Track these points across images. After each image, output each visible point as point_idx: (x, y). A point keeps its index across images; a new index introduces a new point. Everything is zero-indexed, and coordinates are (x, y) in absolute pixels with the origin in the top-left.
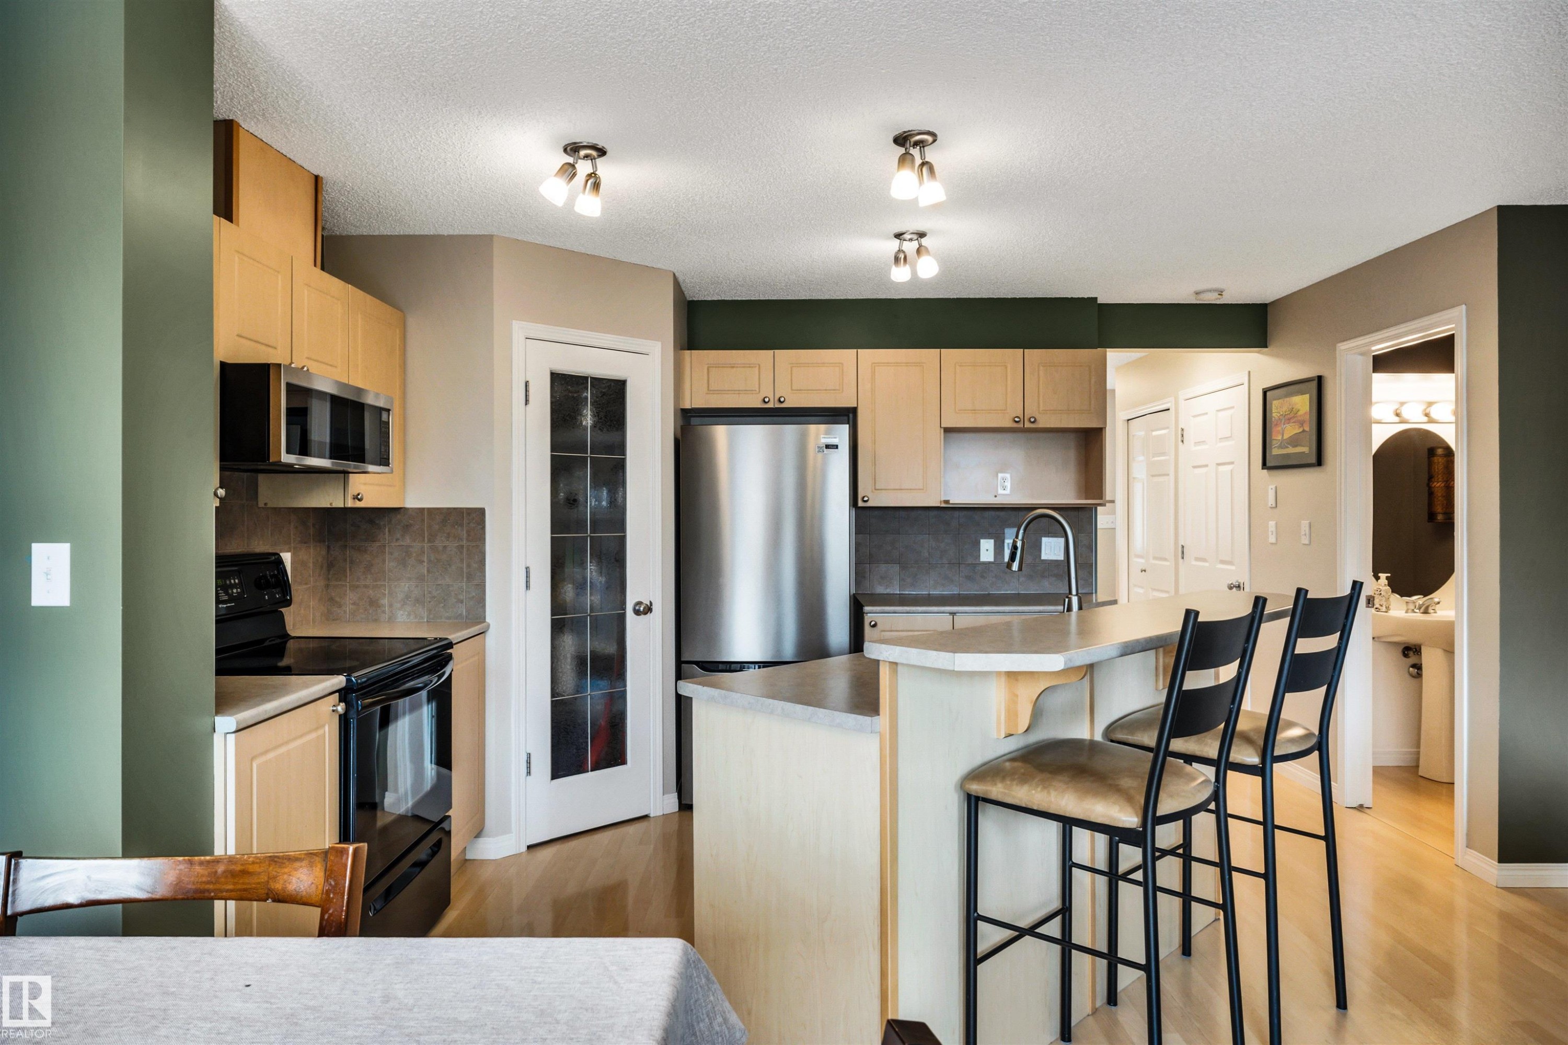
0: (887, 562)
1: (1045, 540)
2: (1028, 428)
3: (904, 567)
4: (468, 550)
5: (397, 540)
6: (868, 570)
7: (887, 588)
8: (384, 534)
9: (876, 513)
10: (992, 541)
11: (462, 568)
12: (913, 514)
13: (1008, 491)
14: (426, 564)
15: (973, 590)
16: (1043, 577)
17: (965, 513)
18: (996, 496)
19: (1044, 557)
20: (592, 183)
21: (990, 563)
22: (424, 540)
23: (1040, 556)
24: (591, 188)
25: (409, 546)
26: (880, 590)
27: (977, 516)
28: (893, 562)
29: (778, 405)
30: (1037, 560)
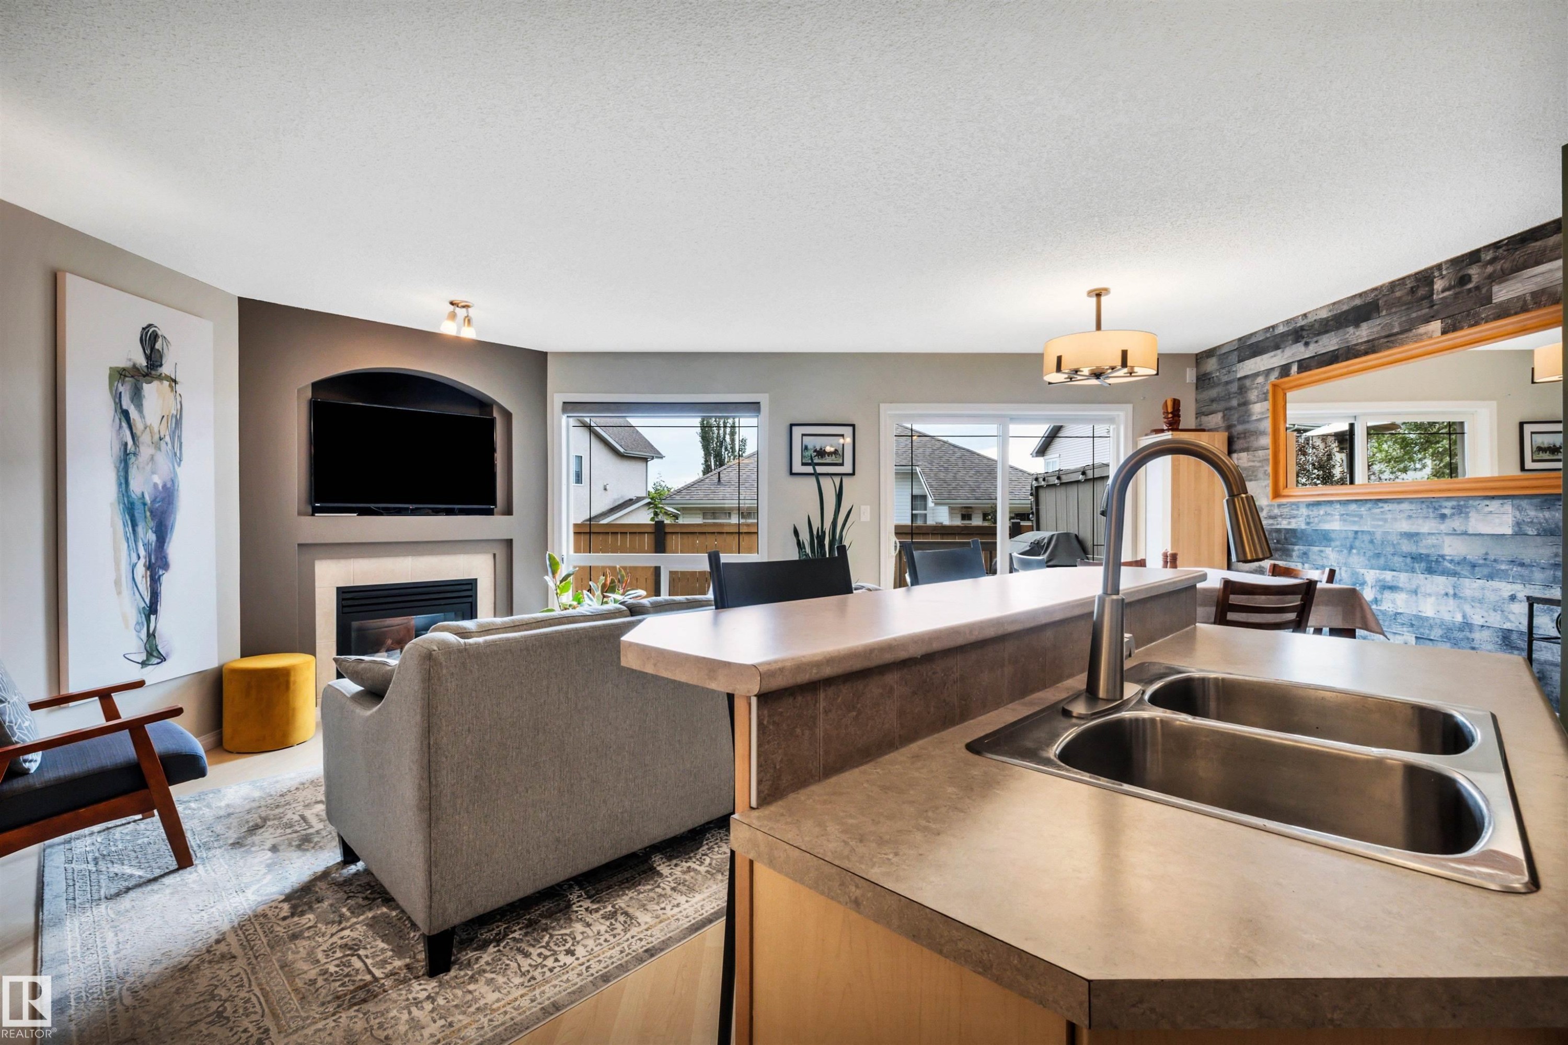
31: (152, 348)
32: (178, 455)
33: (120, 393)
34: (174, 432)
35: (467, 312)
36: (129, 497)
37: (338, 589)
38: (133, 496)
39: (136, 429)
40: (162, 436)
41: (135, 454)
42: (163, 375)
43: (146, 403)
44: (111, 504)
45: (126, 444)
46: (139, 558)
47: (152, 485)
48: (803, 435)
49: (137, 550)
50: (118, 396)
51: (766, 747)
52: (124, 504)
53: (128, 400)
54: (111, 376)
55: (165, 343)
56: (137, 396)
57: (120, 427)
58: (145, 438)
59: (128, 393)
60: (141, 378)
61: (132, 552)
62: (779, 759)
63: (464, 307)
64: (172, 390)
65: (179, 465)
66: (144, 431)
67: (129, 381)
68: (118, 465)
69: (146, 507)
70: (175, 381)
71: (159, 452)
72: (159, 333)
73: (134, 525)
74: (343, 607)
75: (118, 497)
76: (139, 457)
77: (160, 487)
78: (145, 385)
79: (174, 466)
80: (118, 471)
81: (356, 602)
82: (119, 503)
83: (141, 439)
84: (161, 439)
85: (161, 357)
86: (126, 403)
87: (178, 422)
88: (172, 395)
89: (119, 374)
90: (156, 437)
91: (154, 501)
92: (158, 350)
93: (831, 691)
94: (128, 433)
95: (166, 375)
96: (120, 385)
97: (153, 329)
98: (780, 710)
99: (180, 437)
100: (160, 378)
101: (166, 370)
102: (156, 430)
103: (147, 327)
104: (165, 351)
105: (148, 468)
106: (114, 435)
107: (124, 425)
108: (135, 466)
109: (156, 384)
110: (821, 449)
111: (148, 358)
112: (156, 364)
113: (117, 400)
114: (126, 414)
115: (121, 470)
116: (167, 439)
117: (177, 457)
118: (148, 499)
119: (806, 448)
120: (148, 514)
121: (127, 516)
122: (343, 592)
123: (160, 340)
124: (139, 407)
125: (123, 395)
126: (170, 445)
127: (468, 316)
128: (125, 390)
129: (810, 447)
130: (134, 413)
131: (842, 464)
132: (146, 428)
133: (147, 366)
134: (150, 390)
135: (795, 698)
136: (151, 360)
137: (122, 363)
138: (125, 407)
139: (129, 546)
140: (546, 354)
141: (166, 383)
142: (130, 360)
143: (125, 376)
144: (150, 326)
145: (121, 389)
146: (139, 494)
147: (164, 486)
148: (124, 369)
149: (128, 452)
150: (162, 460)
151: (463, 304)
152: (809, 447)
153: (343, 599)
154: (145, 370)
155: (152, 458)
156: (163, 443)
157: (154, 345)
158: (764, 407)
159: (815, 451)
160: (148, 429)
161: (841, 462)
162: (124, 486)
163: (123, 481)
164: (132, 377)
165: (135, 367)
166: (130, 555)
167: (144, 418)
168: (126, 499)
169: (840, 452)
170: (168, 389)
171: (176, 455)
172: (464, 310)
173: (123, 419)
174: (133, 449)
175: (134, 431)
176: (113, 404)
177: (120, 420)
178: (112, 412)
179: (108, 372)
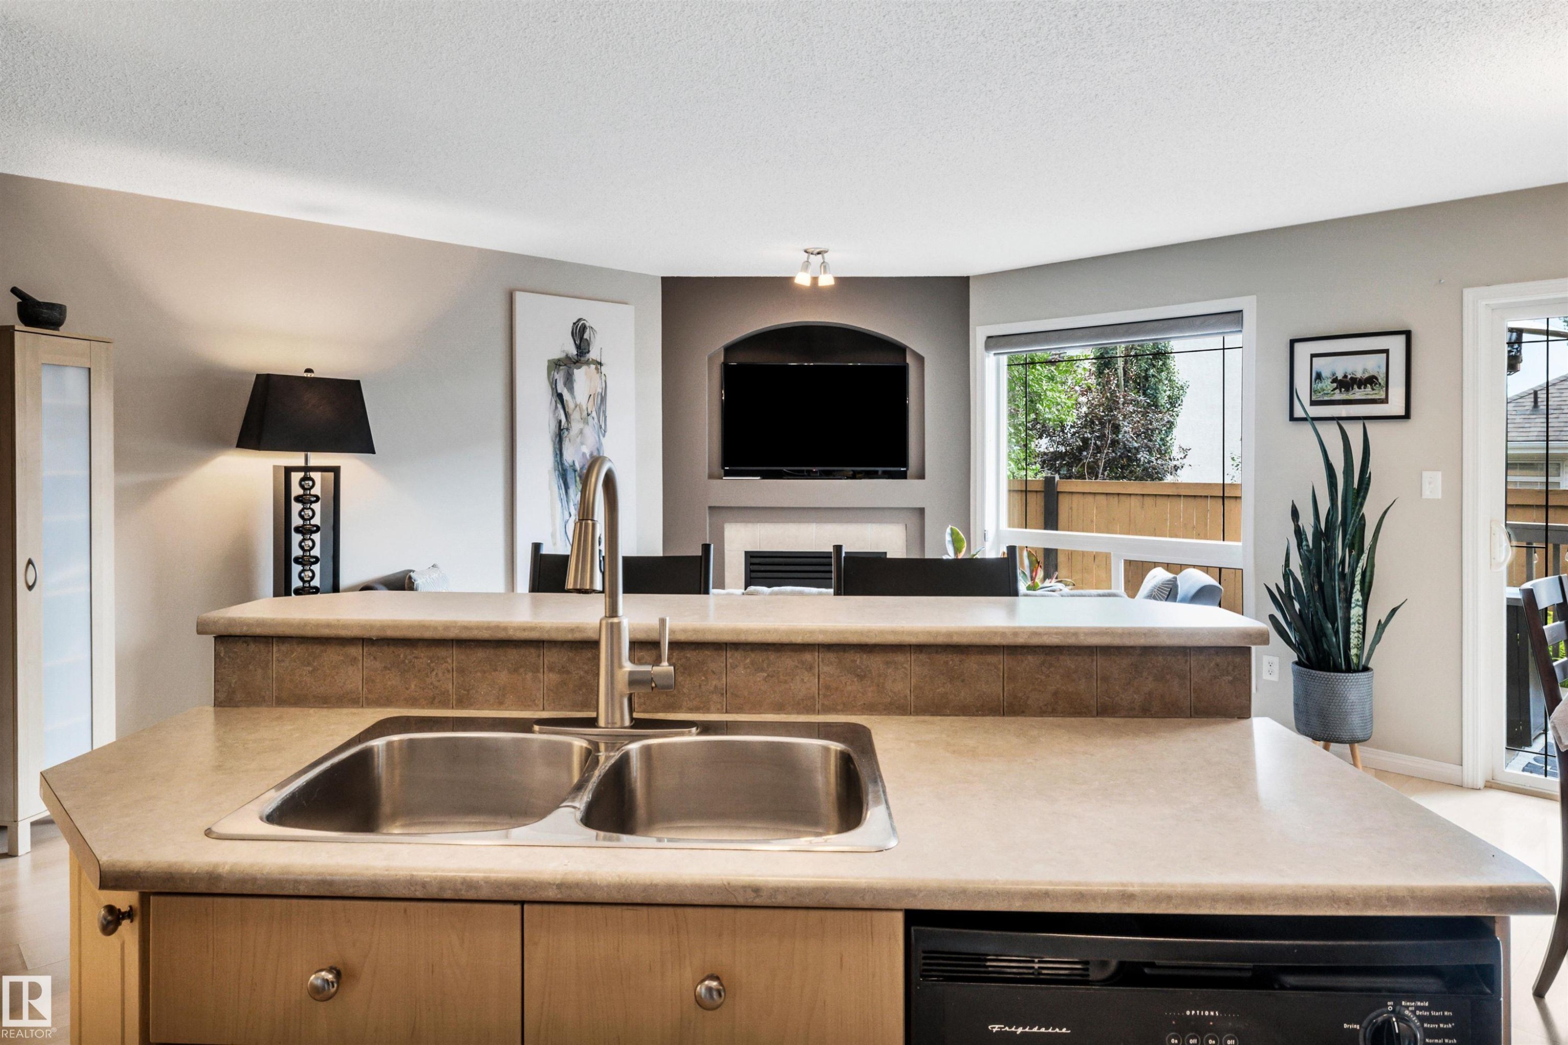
31: (581, 338)
32: (603, 426)
33: (556, 380)
34: (600, 408)
35: (823, 258)
36: (562, 464)
37: (746, 553)
38: (566, 464)
39: (568, 408)
40: (589, 412)
41: (567, 429)
42: (591, 360)
43: (576, 386)
44: (549, 471)
45: (560, 422)
46: (570, 515)
47: (581, 455)
48: (1313, 356)
49: (569, 508)
50: (554, 382)
51: (223, 670)
52: (559, 470)
53: (562, 383)
54: (549, 367)
55: (592, 333)
56: (569, 381)
57: (556, 407)
58: (575, 416)
59: (562, 379)
60: (572, 365)
61: (565, 511)
62: (234, 681)
63: (819, 253)
64: (598, 372)
65: (604, 436)
66: (575, 409)
67: (562, 369)
68: (554, 439)
69: (577, 473)
70: (600, 364)
71: (586, 426)
72: (587, 325)
73: (567, 488)
74: (752, 571)
75: (555, 465)
76: (571, 431)
77: (588, 456)
78: (575, 371)
79: (599, 437)
80: (554, 444)
81: (763, 568)
82: (555, 470)
83: (572, 417)
84: (588, 415)
85: (589, 345)
86: (561, 388)
87: (603, 399)
88: (598, 376)
89: (555, 365)
90: (585, 413)
91: (581, 469)
92: (586, 339)
93: (284, 648)
94: (562, 412)
95: (592, 359)
96: (556, 373)
97: (582, 322)
98: (235, 650)
99: (604, 412)
100: (588, 363)
101: (593, 355)
102: (584, 407)
103: (577, 322)
104: (592, 339)
105: (578, 440)
106: (551, 415)
107: (559, 406)
108: (567, 439)
109: (584, 368)
110: (1345, 376)
111: (578, 347)
112: (585, 351)
113: (554, 386)
114: (560, 396)
115: (556, 443)
116: (594, 414)
117: (602, 430)
118: (578, 467)
119: (1319, 376)
120: (578, 479)
121: (561, 480)
122: (752, 557)
123: (588, 331)
124: (571, 390)
125: (558, 381)
126: (596, 420)
127: (824, 262)
128: (560, 377)
129: (1326, 373)
130: (566, 396)
131: (1385, 401)
132: (576, 407)
133: (577, 355)
134: (580, 374)
135: (248, 645)
136: (580, 349)
137: (557, 355)
138: (559, 391)
139: (562, 506)
140: (968, 278)
141: (593, 367)
142: (564, 351)
143: (560, 365)
144: (579, 320)
145: (557, 376)
146: (570, 462)
147: (591, 455)
148: (559, 360)
149: (562, 428)
150: (590, 433)
151: (818, 250)
152: (1324, 375)
153: (752, 564)
154: (576, 357)
155: (581, 432)
156: (590, 418)
157: (583, 335)
158: (1249, 318)
159: (1335, 380)
160: (578, 408)
161: (1383, 397)
162: (558, 456)
163: (558, 452)
164: (565, 365)
165: (567, 357)
166: (563, 513)
167: (575, 398)
168: (560, 467)
169: (1382, 380)
170: (595, 371)
171: (601, 427)
172: (820, 256)
173: (558, 401)
174: (566, 425)
175: (567, 410)
176: (550, 389)
177: (556, 402)
178: (550, 396)
179: (546, 364)
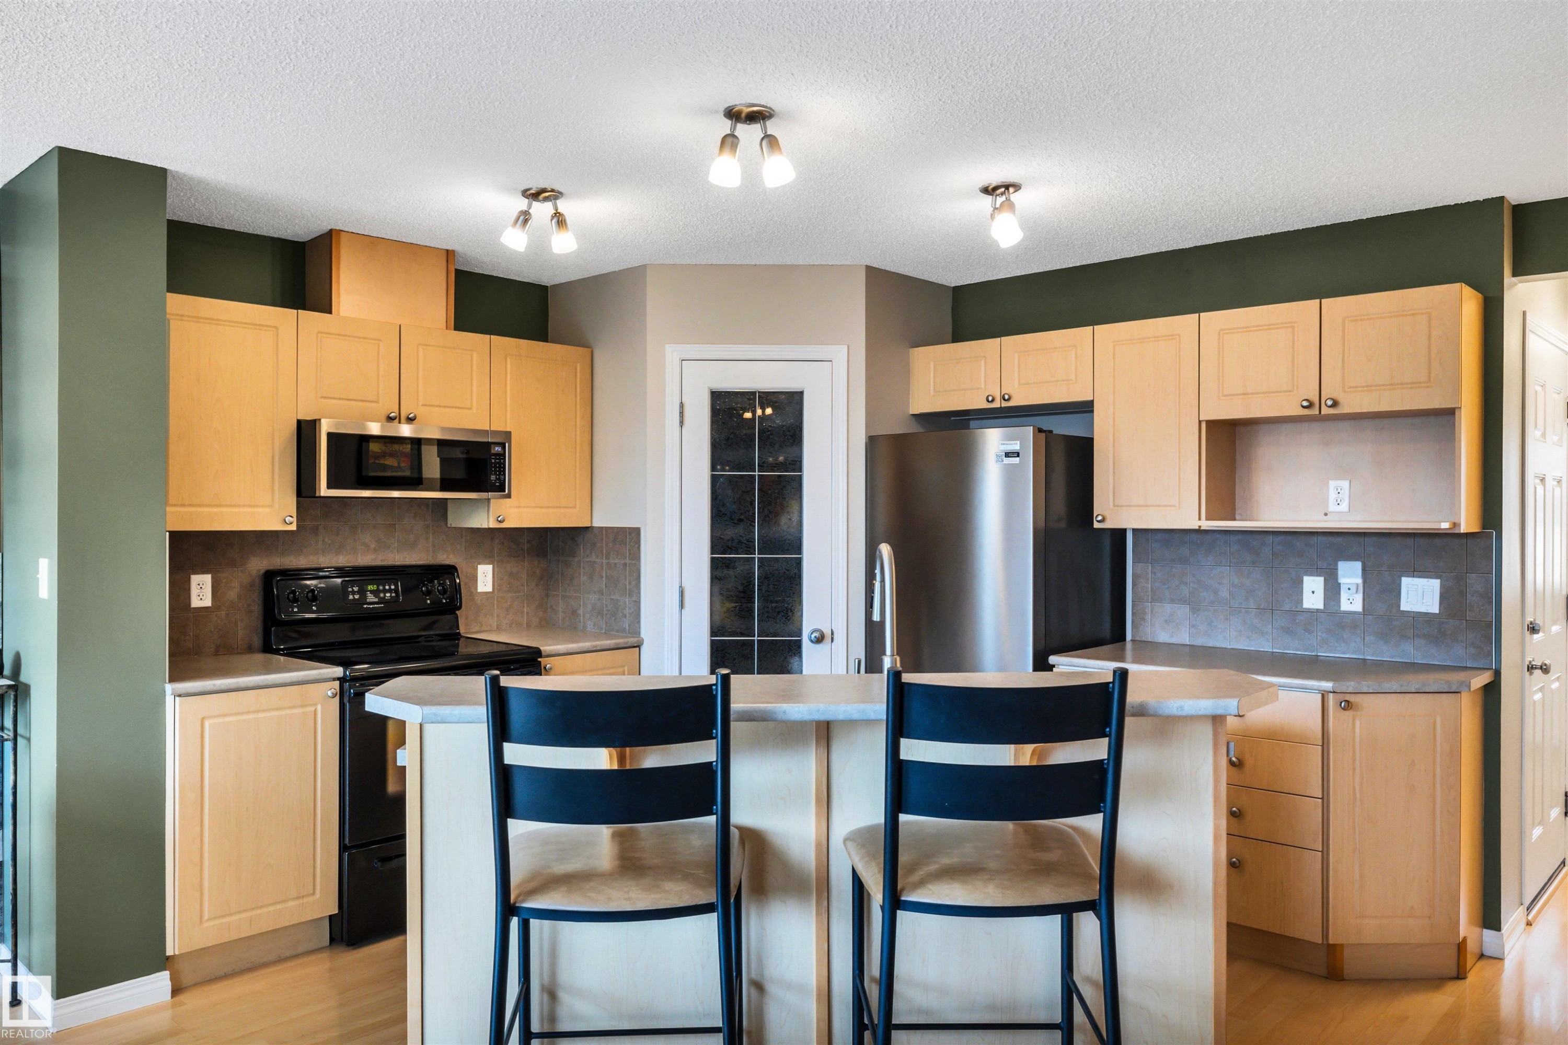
0: (1172, 601)
1: (1406, 582)
2: (1325, 415)
3: (1195, 609)
4: (629, 566)
5: (588, 556)
6: (1148, 611)
7: (1172, 637)
8: (580, 551)
9: (1159, 536)
10: (1321, 579)
11: (625, 585)
12: (1209, 537)
13: (1344, 506)
14: (604, 579)
15: (1293, 648)
16: (1403, 637)
17: (1280, 538)
18: (1326, 514)
19: (1404, 607)
20: (555, 222)
21: (1318, 610)
22: (603, 558)
23: (1399, 606)
24: (556, 227)
25: (595, 562)
26: (1163, 637)
27: (1299, 543)
28: (1182, 601)
29: (1005, 404)
30: (1394, 611)
